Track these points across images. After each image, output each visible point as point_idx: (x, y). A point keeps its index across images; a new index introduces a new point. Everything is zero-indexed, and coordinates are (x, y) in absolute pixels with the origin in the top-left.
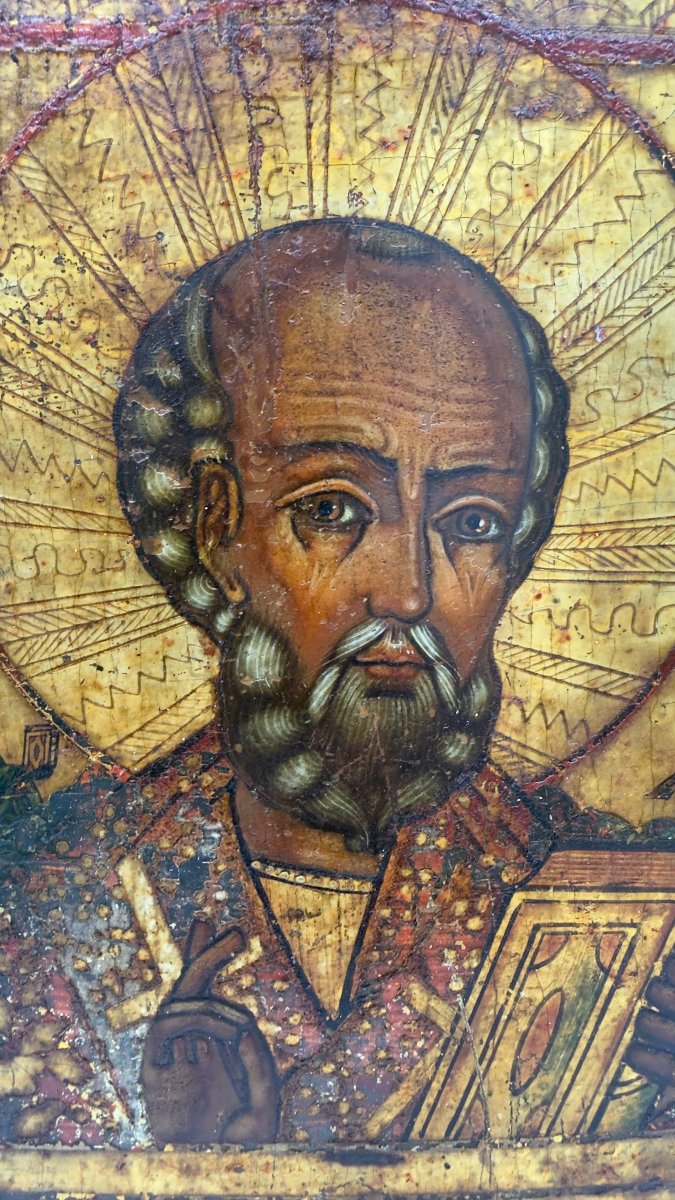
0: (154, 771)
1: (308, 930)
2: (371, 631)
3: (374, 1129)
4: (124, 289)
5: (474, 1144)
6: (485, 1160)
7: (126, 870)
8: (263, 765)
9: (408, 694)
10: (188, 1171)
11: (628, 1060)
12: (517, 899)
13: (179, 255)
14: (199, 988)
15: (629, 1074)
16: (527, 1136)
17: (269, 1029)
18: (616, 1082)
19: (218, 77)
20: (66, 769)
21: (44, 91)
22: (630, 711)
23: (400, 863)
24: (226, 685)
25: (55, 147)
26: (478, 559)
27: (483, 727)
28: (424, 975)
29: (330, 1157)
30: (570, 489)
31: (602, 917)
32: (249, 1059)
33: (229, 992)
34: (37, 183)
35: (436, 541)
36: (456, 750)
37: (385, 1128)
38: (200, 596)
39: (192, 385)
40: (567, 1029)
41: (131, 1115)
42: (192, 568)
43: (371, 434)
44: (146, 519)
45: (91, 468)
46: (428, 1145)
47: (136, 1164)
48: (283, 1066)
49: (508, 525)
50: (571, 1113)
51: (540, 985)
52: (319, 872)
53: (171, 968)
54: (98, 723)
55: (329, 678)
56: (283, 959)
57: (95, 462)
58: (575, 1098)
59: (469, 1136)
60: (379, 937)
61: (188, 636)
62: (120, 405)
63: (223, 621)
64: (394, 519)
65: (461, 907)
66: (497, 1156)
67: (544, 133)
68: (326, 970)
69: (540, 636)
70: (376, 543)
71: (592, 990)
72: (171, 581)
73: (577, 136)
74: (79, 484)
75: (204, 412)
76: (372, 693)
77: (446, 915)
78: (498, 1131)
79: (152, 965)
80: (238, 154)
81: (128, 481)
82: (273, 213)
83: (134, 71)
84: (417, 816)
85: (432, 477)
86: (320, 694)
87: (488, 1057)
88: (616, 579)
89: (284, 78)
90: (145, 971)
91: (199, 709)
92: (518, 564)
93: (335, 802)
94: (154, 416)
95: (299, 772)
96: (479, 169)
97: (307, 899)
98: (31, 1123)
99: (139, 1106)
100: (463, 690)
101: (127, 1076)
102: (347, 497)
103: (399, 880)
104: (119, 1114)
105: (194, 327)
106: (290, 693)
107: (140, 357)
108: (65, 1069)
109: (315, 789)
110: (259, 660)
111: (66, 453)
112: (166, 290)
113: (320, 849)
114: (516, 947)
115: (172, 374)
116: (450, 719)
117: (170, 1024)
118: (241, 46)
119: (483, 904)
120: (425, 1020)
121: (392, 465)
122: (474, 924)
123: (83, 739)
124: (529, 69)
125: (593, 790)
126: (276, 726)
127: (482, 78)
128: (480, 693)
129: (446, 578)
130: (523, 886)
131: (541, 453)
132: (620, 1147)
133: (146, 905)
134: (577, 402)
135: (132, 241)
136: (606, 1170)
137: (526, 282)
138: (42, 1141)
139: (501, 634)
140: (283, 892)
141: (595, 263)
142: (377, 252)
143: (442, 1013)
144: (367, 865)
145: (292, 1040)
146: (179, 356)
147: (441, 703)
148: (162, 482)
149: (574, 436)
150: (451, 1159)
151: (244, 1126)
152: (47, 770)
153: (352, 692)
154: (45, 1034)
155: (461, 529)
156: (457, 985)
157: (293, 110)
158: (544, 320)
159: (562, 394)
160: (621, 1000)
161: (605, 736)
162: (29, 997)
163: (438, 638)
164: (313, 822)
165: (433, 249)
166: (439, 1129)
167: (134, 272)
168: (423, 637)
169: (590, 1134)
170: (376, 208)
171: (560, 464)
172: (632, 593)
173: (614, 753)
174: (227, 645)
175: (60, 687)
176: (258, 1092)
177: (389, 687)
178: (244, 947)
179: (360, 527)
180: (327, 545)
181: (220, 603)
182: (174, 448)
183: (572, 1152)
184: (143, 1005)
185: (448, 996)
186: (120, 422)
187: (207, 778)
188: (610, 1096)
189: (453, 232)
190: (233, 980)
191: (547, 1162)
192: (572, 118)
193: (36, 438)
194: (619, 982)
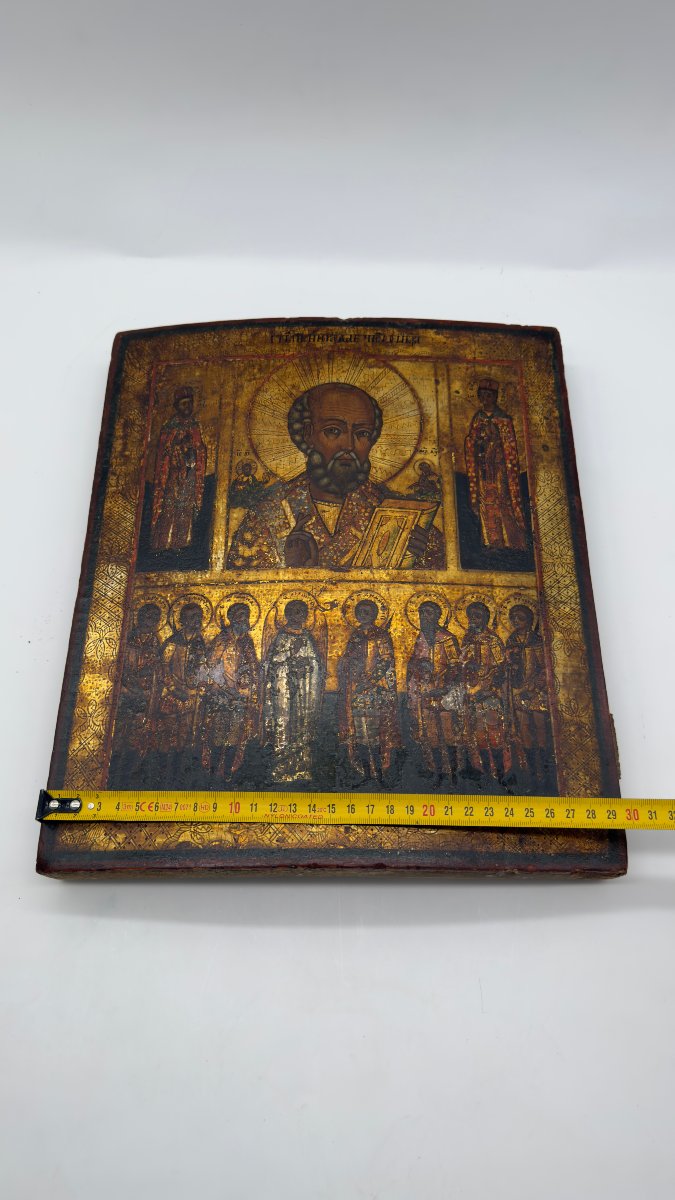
0: (292, 481)
1: (327, 515)
2: (342, 453)
3: (343, 563)
4: (292, 394)
5: (368, 568)
6: (371, 572)
7: (284, 502)
8: (317, 480)
9: (349, 465)
10: (294, 574)
11: (407, 549)
12: (377, 509)
13: (303, 388)
14: (300, 528)
15: (408, 553)
16: (382, 567)
17: (317, 538)
18: (405, 555)
19: (312, 361)
20: (272, 482)
21: (278, 364)
22: (401, 470)
23: (349, 500)
24: (308, 464)
25: (280, 373)
26: (364, 440)
27: (367, 472)
28: (355, 526)
29: (331, 569)
30: (384, 428)
31: (398, 515)
32: (311, 545)
33: (307, 529)
34: (276, 378)
35: (355, 437)
36: (361, 477)
37: (346, 563)
38: (304, 446)
39: (304, 410)
40: (391, 541)
41: (281, 560)
42: (303, 441)
43: (341, 418)
44: (293, 433)
45: (283, 424)
46: (356, 568)
47: (281, 573)
48: (319, 547)
49: (371, 435)
50: (393, 562)
51: (384, 530)
52: (329, 502)
53: (293, 524)
54: (280, 472)
55: (332, 462)
56: (321, 521)
57: (284, 423)
58: (395, 557)
59: (368, 566)
60: (343, 517)
61: (301, 454)
62: (289, 413)
63: (309, 451)
64: (346, 432)
65: (363, 511)
66: (375, 571)
67: (375, 370)
68: (331, 523)
69: (379, 455)
70: (342, 436)
71: (398, 530)
72: (298, 445)
73: (381, 371)
74: (279, 427)
75: (306, 414)
76: (342, 465)
77: (360, 512)
78: (375, 565)
79: (289, 523)
80: (315, 373)
81: (290, 426)
82: (321, 382)
83: (297, 361)
84: (353, 490)
85: (354, 425)
86: (330, 465)
87: (371, 546)
88: (395, 444)
89: (324, 361)
90: (287, 524)
91: (303, 468)
92: (373, 441)
93: (333, 487)
94: (296, 415)
95: (325, 481)
96: (362, 376)
97: (326, 508)
98: (255, 563)
99: (283, 558)
100: (362, 465)
101: (281, 550)
102: (335, 429)
103: (348, 504)
104: (277, 560)
105: (305, 400)
106: (323, 465)
107: (294, 404)
108: (265, 549)
109: (329, 484)
110: (317, 458)
111: (277, 422)
112: (300, 394)
113: (329, 497)
114: (377, 520)
115: (299, 407)
116: (360, 472)
117: (292, 538)
118: (315, 357)
119: (369, 510)
120: (355, 536)
121: (345, 423)
122: (367, 514)
123: (275, 475)
124: (371, 360)
125: (394, 486)
126: (320, 471)
127: (362, 362)
128: (366, 465)
129: (358, 444)
130: (378, 506)
131: (377, 421)
132: (407, 572)
133: (288, 510)
134: (384, 413)
135: (293, 386)
136: (405, 577)
137: (372, 393)
138: (257, 568)
139: (371, 453)
140: (322, 506)
141: (386, 390)
142: (342, 388)
143: (359, 535)
144: (341, 501)
145: (322, 540)
146: (302, 404)
147: (357, 467)
148: (297, 426)
149: (384, 419)
150: (363, 571)
151: (310, 562)
152: (267, 482)
153: (337, 465)
154: (261, 541)
155: (361, 434)
156: (363, 529)
157: (326, 366)
158: (377, 399)
159: (381, 411)
160: (404, 535)
161: (396, 475)
162: (258, 532)
163: (356, 455)
164: (328, 492)
165: (353, 387)
166: (359, 563)
167: (294, 392)
168: (353, 454)
169: (399, 567)
170: (342, 380)
171: (381, 424)
172: (399, 447)
173: (398, 479)
174: (309, 456)
175: (272, 464)
176: (313, 553)
177: (346, 463)
178: (311, 519)
179: (338, 434)
180: (331, 437)
181: (308, 448)
182: (300, 420)
183: (395, 572)
184: (285, 533)
185: (361, 531)
186: (289, 415)
187: (304, 482)
188: (403, 558)
189: (357, 385)
190: (308, 526)
191: (388, 574)
192: (380, 368)
193: (271, 419)
194: (403, 530)
